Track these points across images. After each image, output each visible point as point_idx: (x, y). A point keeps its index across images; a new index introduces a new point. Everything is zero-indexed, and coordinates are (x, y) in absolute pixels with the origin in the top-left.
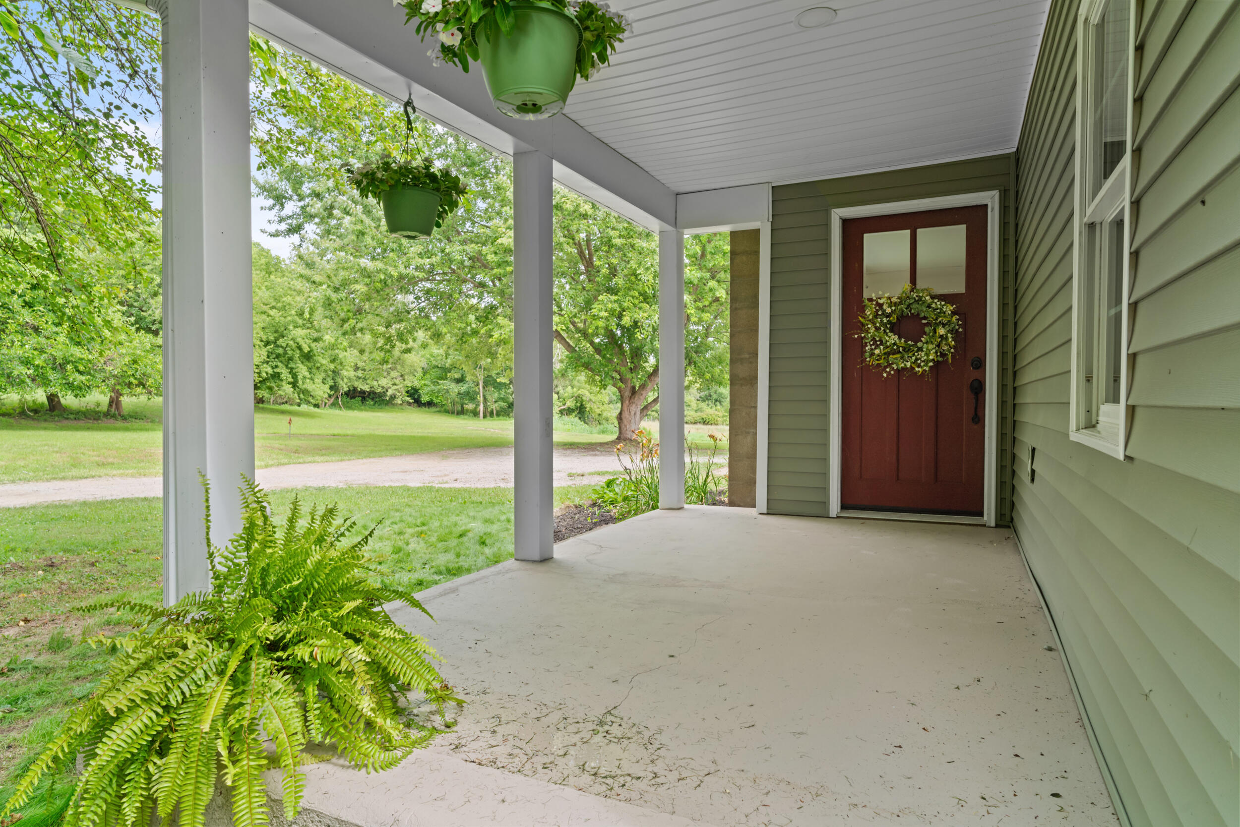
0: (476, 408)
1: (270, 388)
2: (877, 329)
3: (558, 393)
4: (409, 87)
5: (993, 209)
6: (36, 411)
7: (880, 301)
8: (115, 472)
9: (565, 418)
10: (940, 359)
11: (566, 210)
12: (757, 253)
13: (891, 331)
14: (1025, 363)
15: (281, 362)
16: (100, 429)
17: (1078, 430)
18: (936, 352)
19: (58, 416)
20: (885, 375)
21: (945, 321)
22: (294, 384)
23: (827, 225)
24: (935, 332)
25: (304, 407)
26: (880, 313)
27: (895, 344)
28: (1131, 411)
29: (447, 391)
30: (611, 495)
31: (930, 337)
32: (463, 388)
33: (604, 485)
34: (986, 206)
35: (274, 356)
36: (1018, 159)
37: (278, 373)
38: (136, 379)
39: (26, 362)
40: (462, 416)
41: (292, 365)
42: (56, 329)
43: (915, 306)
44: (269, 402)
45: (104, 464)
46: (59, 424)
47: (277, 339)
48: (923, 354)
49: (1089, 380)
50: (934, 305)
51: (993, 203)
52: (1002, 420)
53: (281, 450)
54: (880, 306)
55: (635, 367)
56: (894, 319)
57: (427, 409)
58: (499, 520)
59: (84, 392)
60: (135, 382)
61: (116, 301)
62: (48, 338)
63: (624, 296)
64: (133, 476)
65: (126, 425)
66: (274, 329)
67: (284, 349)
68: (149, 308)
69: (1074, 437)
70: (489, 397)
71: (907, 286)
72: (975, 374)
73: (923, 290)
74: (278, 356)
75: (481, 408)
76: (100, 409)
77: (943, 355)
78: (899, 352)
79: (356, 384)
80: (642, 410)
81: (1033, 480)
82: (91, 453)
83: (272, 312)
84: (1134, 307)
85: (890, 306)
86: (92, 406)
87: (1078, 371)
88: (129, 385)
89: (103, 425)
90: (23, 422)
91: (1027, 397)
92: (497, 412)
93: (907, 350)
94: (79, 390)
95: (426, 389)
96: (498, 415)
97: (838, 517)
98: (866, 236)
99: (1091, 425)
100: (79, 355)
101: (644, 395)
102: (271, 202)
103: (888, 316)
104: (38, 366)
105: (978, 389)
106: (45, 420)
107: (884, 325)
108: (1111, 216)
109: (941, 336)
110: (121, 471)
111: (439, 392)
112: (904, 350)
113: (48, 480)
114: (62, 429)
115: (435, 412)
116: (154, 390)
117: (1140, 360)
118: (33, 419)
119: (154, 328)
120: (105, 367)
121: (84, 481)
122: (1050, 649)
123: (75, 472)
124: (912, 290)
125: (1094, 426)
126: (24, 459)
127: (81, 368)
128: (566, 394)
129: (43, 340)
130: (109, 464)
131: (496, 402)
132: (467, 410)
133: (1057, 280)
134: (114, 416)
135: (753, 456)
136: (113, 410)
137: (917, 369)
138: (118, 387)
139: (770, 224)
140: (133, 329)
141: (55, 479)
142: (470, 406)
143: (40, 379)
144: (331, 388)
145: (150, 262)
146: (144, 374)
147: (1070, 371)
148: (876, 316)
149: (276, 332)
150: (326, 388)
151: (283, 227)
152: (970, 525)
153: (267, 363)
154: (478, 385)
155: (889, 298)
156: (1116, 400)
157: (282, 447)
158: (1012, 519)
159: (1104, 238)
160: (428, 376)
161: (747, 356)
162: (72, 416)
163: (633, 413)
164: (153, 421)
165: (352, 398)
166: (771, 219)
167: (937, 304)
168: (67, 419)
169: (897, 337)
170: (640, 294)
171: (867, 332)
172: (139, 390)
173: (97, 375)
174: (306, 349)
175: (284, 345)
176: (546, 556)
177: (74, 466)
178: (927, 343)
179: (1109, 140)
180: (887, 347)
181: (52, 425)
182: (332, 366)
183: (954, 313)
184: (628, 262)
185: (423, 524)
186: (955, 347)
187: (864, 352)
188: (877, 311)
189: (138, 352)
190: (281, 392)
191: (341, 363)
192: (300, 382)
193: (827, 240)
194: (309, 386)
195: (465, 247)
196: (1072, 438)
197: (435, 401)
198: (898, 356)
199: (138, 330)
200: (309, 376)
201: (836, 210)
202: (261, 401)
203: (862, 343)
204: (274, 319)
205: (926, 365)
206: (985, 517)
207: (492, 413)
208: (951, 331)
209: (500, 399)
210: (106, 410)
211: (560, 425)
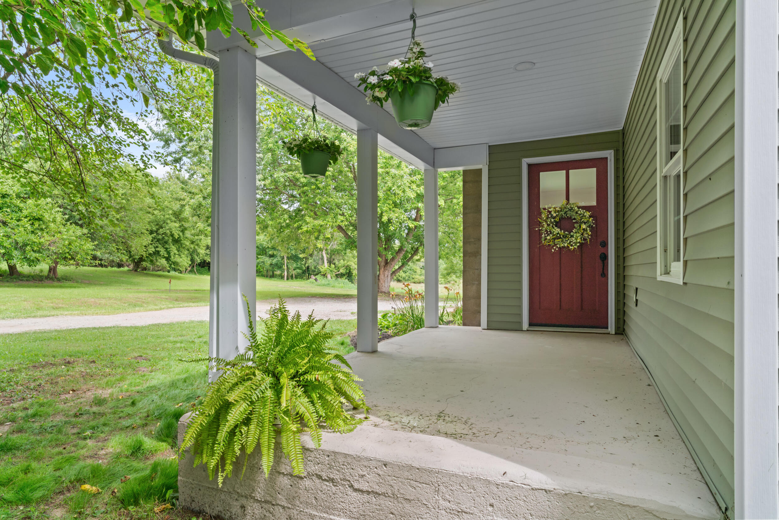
0: (281, 274)
1: (152, 261)
2: (548, 225)
3: (334, 264)
4: (314, 99)
5: (610, 160)
7: (550, 210)
8: (66, 313)
9: (339, 279)
10: (583, 242)
11: (350, 151)
13: (556, 226)
14: (631, 244)
15: (160, 244)
16: (44, 287)
17: (661, 275)
18: (581, 238)
19: (15, 278)
20: (553, 251)
21: (585, 220)
22: (168, 259)
23: (520, 167)
24: (580, 227)
25: (172, 273)
26: (550, 216)
27: (558, 233)
28: (685, 263)
29: (264, 263)
30: (386, 323)
31: (578, 230)
32: (275, 261)
33: (381, 318)
34: (607, 158)
35: (156, 240)
36: (624, 134)
37: (158, 251)
38: (70, 255)
40: (273, 279)
41: (167, 246)
42: (18, 223)
43: (569, 212)
44: (149, 270)
45: (57, 308)
46: (17, 284)
47: (158, 229)
48: (574, 239)
49: (666, 251)
50: (579, 212)
51: (611, 157)
52: (617, 275)
53: (167, 299)
54: (550, 212)
55: (388, 247)
56: (557, 219)
59: (35, 263)
60: (69, 257)
61: (57, 205)
62: (13, 229)
63: (384, 203)
64: (78, 315)
65: (60, 284)
66: (156, 223)
67: (163, 236)
69: (659, 278)
70: (290, 267)
71: (565, 202)
72: (602, 250)
73: (573, 204)
74: (158, 240)
75: (285, 273)
76: (42, 274)
77: (585, 239)
78: (561, 238)
79: (206, 258)
80: (392, 274)
81: (636, 305)
82: (47, 301)
83: (156, 212)
84: (685, 217)
85: (555, 212)
86: (39, 272)
87: (660, 247)
88: (65, 258)
89: (45, 284)
91: (632, 261)
92: (296, 276)
93: (565, 236)
94: (31, 262)
96: (296, 278)
97: (527, 330)
98: (541, 173)
99: (667, 273)
100: (33, 239)
101: (393, 264)
102: (162, 143)
103: (554, 218)
104: (5, 247)
105: (604, 258)
106: (8, 281)
107: (552, 223)
108: (674, 173)
109: (584, 229)
110: (70, 312)
111: (258, 263)
112: (563, 237)
113: (25, 318)
114: (19, 286)
116: (80, 262)
117: (688, 240)
119: (80, 222)
120: (49, 247)
121: (52, 318)
122: (649, 385)
123: (40, 313)
124: (567, 204)
125: (668, 273)
126: (4, 305)
127: (35, 248)
128: (340, 265)
129: (9, 230)
130: (60, 308)
131: (294, 270)
132: (276, 275)
133: (648, 202)
134: (52, 279)
135: (479, 297)
136: (51, 274)
137: (571, 247)
138: (57, 260)
139: (487, 166)
141: (29, 317)
142: (278, 272)
144: (191, 260)
146: (75, 252)
147: (656, 247)
148: (548, 218)
149: (157, 225)
150: (188, 260)
152: (601, 333)
153: (151, 244)
154: (284, 259)
155: (555, 208)
156: (679, 260)
157: (167, 297)
158: (624, 329)
159: (671, 184)
161: (473, 240)
162: (25, 279)
163: (386, 276)
164: (77, 282)
165: (202, 267)
166: (488, 163)
167: (581, 211)
168: (22, 280)
170: (393, 203)
171: (543, 227)
173: (45, 253)
174: (176, 236)
175: (162, 233)
176: (375, 350)
177: (38, 309)
178: (576, 233)
179: (672, 124)
180: (554, 235)
181: (12, 284)
182: (192, 246)
183: (590, 217)
184: (386, 183)
186: (591, 235)
187: (541, 238)
188: (548, 215)
189: (72, 238)
190: (158, 263)
191: (197, 245)
192: (172, 257)
193: (520, 176)
194: (177, 259)
195: (286, 174)
196: (658, 279)
198: (560, 240)
199: (71, 224)
200: (178, 253)
201: (525, 159)
202: (145, 269)
203: (540, 233)
204: (156, 216)
205: (576, 245)
206: (609, 329)
207: (292, 276)
208: (589, 226)
209: (298, 268)
210: (47, 274)
211: (336, 284)
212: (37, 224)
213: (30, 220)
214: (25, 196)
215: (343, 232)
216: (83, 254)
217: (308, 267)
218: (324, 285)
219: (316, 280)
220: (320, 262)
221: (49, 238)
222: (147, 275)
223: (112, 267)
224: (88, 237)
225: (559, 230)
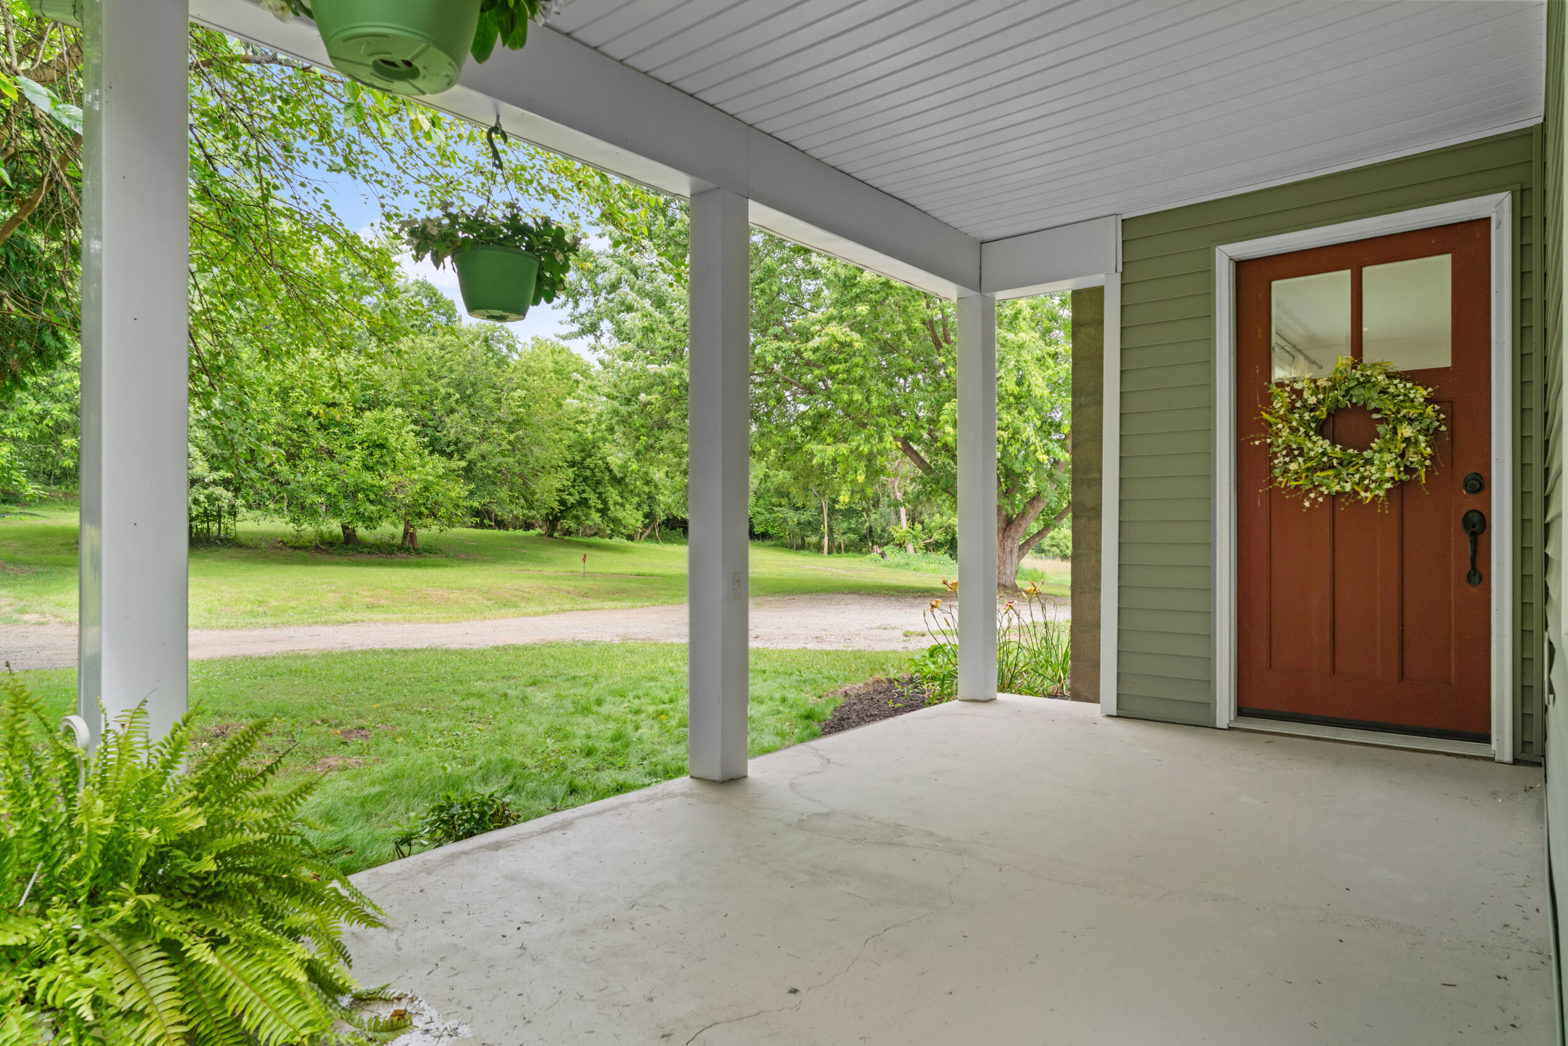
0: (818, 542)
1: (577, 518)
2: (1294, 431)
3: (922, 523)
4: (496, 108)
5: (1499, 224)
6: (331, 544)
7: (1298, 386)
8: (380, 617)
9: (933, 556)
10: (1405, 477)
12: (1100, 323)
13: (1318, 433)
15: (589, 485)
18: (1398, 466)
19: (354, 550)
20: (1307, 504)
21: (1413, 413)
22: (603, 512)
23: (1209, 272)
24: (1395, 433)
25: (617, 541)
26: (1298, 404)
27: (1324, 454)
29: (785, 520)
31: (1386, 441)
32: (805, 517)
33: (927, 654)
34: (1488, 219)
35: (581, 479)
36: (1546, 137)
37: (586, 499)
38: (427, 508)
39: (319, 490)
40: (802, 552)
41: (601, 489)
42: (349, 453)
43: (1358, 392)
45: (373, 607)
47: (584, 459)
48: (1373, 469)
50: (1392, 390)
51: (1500, 213)
52: (1523, 580)
53: (569, 593)
54: (1298, 393)
56: (1322, 413)
57: (760, 542)
58: (771, 699)
59: (375, 523)
60: (426, 511)
61: (410, 420)
62: (340, 463)
64: (397, 622)
65: (420, 560)
66: (580, 448)
67: (592, 470)
68: (443, 428)
70: (836, 529)
71: (1344, 359)
72: (1471, 502)
73: (1373, 366)
74: (585, 479)
75: (826, 541)
76: (393, 542)
77: (1409, 470)
78: (1332, 467)
79: (676, 512)
80: (1022, 546)
82: (365, 593)
83: (580, 427)
85: (1315, 393)
86: (386, 539)
88: (421, 515)
90: (318, 556)
92: (846, 546)
93: (1345, 463)
94: (370, 521)
95: (761, 518)
96: (847, 550)
97: (1232, 729)
98: (1274, 284)
100: (370, 481)
101: (1024, 526)
103: (1312, 409)
104: (330, 494)
105: (1477, 524)
107: (1307, 424)
109: (1407, 440)
110: (387, 616)
111: (774, 521)
112: (1341, 464)
113: (309, 625)
115: (769, 546)
118: (328, 553)
119: (448, 450)
120: (396, 495)
121: (346, 626)
123: (340, 616)
124: (1354, 367)
126: (298, 599)
127: (372, 497)
128: (933, 524)
129: (335, 465)
130: (378, 607)
131: (845, 533)
132: (808, 544)
134: (408, 550)
136: (407, 543)
137: (1363, 494)
138: (409, 518)
139: (1119, 276)
140: (426, 452)
141: (316, 623)
142: (813, 539)
143: (333, 509)
144: (646, 516)
145: (447, 374)
146: (436, 503)
148: (1292, 409)
149: (582, 451)
150: (639, 515)
151: (576, 327)
152: (1465, 756)
153: (573, 486)
154: (822, 512)
155: (1313, 381)
157: (570, 589)
158: (1545, 751)
160: (761, 502)
162: (366, 550)
163: (1008, 550)
165: (672, 529)
166: (1120, 269)
167: (1399, 386)
168: (361, 553)
169: (1327, 442)
171: (1277, 435)
172: (430, 521)
173: (389, 504)
174: (617, 471)
175: (592, 466)
176: (735, 775)
177: (342, 608)
178: (1380, 451)
180: (1312, 459)
181: (345, 559)
182: (646, 489)
183: (1428, 401)
185: (671, 701)
186: (1432, 458)
187: (1272, 468)
188: (1293, 401)
189: (430, 478)
190: (589, 523)
191: (656, 487)
192: (610, 509)
193: (1209, 294)
194: (620, 514)
197: (771, 531)
198: (1331, 472)
199: (431, 453)
200: (620, 502)
201: (1223, 247)
202: (568, 532)
203: (1267, 455)
204: (581, 435)
205: (1380, 486)
206: (1494, 745)
207: (839, 546)
208: (1425, 431)
209: (850, 530)
210: (400, 542)
211: (924, 565)
212: (377, 453)
213: (368, 447)
214: (364, 406)
215: (914, 456)
216: (450, 506)
217: (870, 529)
218: (898, 566)
219: (883, 555)
220: (893, 517)
221: (394, 479)
222: (570, 544)
223: (515, 528)
224: (458, 476)
225: (1326, 443)
